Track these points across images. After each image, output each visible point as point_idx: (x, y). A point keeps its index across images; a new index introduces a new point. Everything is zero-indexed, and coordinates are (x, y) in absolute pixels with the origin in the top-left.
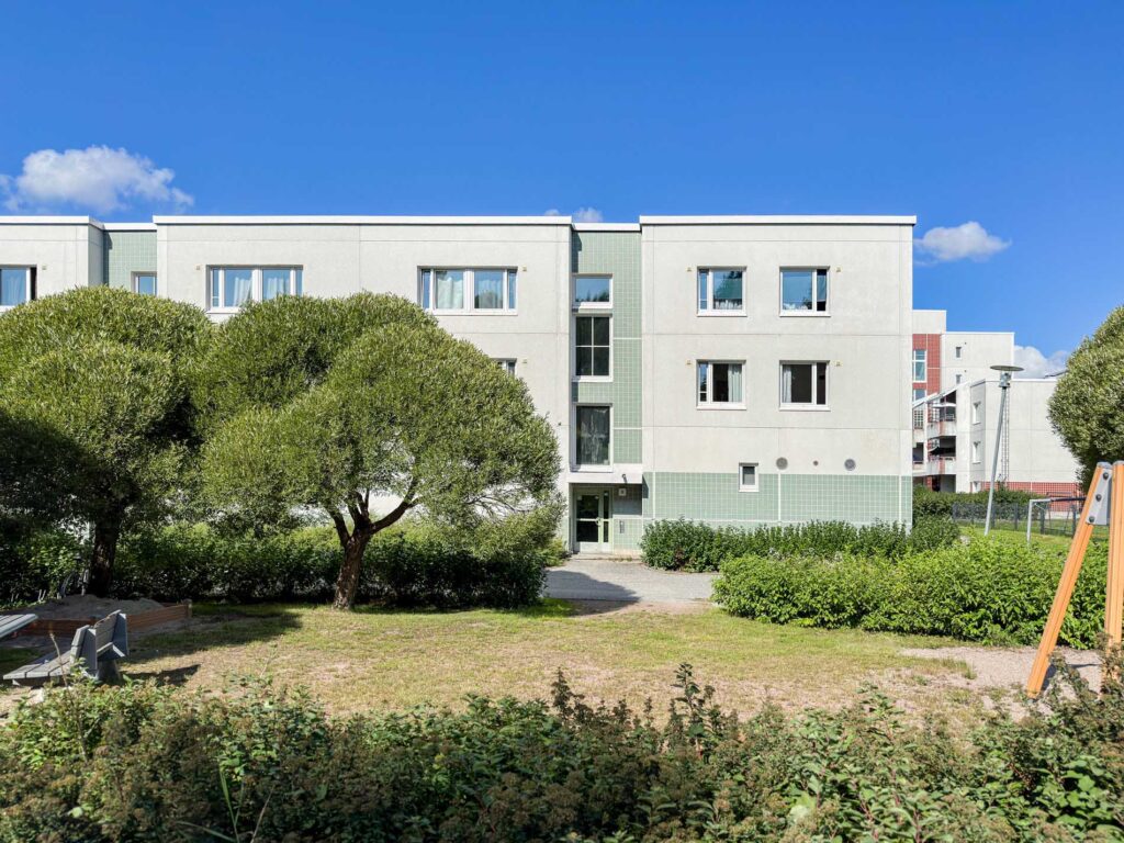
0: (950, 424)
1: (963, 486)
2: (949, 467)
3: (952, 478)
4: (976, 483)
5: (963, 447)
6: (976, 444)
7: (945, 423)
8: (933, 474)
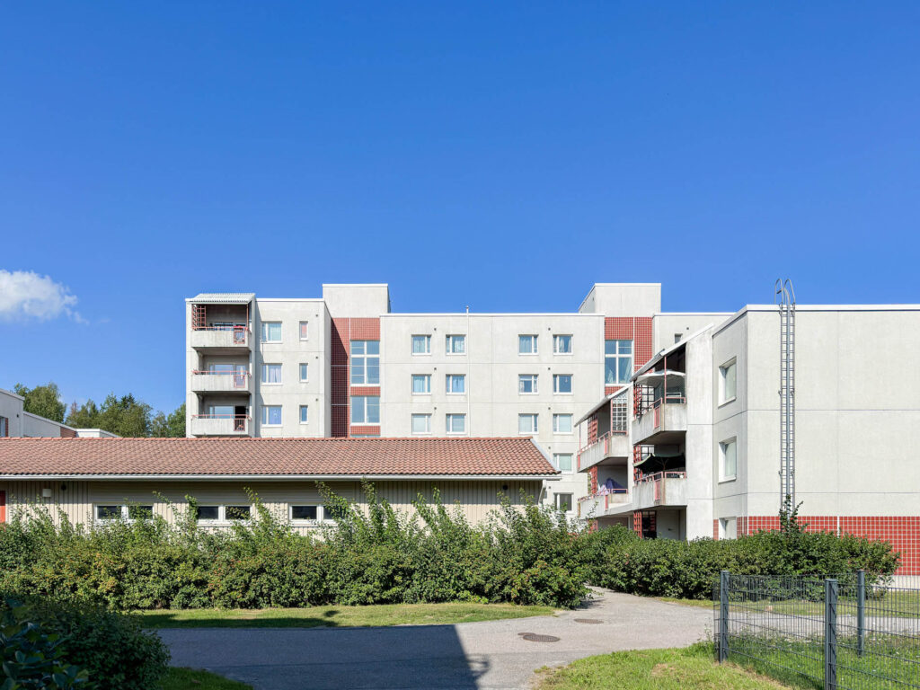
0: (674, 408)
1: (698, 528)
2: (674, 491)
3: (679, 514)
4: (725, 522)
5: (699, 454)
6: (725, 446)
7: (665, 407)
8: (643, 506)
